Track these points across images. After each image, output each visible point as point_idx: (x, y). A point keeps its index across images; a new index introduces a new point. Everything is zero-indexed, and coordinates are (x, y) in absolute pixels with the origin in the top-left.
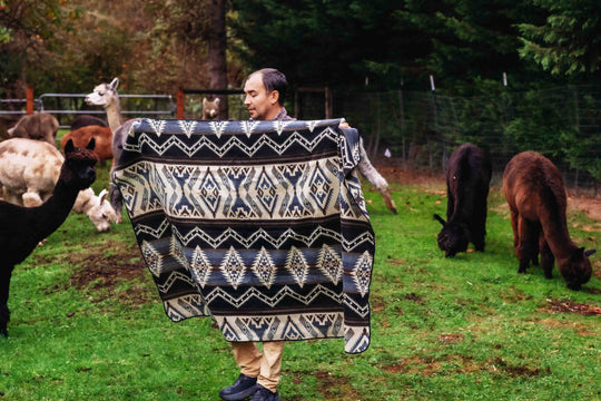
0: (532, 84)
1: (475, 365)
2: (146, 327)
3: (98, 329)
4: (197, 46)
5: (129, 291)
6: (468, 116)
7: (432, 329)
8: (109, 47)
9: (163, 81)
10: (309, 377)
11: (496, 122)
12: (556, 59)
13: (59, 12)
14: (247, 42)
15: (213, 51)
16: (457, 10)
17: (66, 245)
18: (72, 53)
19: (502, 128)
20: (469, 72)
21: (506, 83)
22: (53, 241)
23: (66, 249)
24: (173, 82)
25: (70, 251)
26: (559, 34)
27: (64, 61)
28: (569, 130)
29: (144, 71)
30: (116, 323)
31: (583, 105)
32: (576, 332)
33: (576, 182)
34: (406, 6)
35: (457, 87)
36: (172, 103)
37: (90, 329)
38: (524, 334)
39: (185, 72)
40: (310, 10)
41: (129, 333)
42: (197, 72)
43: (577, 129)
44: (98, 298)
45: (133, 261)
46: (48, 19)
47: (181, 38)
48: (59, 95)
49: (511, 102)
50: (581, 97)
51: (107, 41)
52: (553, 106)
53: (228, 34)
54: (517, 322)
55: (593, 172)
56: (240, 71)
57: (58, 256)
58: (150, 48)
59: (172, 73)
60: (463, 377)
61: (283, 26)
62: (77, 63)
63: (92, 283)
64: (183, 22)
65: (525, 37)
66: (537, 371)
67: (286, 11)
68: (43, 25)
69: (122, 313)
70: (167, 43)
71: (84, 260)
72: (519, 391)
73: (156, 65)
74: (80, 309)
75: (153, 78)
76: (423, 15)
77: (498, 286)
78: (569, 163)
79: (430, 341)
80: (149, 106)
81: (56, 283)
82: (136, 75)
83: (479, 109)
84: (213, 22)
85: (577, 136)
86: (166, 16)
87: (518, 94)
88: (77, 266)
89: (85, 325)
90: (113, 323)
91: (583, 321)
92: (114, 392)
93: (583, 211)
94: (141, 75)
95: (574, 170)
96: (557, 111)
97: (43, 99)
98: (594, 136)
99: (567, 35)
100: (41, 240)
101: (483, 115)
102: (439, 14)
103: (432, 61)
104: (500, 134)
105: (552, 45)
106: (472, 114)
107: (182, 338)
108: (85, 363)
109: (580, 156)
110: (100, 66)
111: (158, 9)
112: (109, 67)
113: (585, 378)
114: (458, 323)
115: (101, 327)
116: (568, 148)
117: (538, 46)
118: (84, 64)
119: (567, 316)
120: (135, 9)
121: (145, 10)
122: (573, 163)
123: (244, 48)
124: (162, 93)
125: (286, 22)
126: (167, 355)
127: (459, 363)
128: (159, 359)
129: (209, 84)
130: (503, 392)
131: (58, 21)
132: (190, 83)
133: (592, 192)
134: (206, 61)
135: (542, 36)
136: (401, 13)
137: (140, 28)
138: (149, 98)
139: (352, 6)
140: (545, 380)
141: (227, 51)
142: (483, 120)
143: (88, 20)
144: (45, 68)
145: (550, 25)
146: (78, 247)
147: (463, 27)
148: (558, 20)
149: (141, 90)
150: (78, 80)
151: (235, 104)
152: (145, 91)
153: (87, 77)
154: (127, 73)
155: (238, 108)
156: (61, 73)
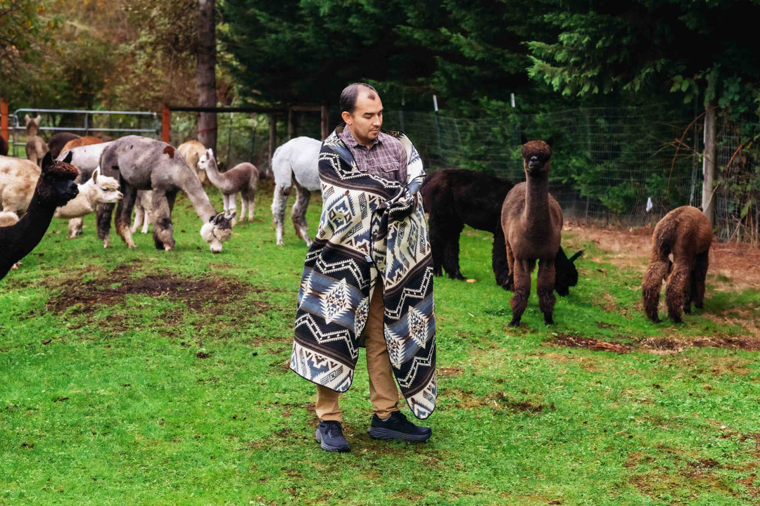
0: (541, 106)
1: (475, 400)
2: (127, 356)
3: (76, 357)
4: (185, 60)
5: (109, 318)
6: (473, 138)
8: (91, 60)
9: (147, 97)
10: (299, 410)
11: (503, 146)
12: (568, 80)
13: (37, 21)
14: (238, 57)
15: (201, 66)
16: (463, 26)
17: (43, 268)
18: (51, 65)
19: (508, 152)
20: (475, 92)
21: (513, 105)
22: (29, 264)
23: (42, 272)
24: (158, 99)
25: (47, 275)
26: (571, 53)
27: (41, 74)
28: (580, 155)
29: (128, 87)
30: (95, 352)
31: (595, 129)
32: (583, 367)
33: (587, 212)
34: (409, 21)
35: (461, 108)
36: (156, 121)
37: (68, 358)
38: (527, 368)
39: (171, 87)
40: (306, 23)
41: (109, 361)
42: (185, 89)
43: (588, 154)
44: (76, 325)
45: (114, 286)
46: (25, 29)
47: (168, 51)
48: (36, 110)
49: (519, 124)
50: (593, 121)
51: (88, 53)
52: (563, 130)
53: (218, 48)
54: (521, 356)
55: (604, 200)
56: (230, 88)
57: (34, 280)
58: (134, 62)
59: (157, 88)
60: (463, 412)
61: (277, 39)
62: (55, 76)
63: (70, 309)
64: (170, 34)
65: (535, 56)
66: (541, 407)
67: (280, 23)
68: (19, 35)
69: (102, 340)
70: (152, 57)
71: (62, 285)
72: (521, 427)
73: (140, 79)
74: (57, 336)
75: (137, 94)
76: (427, 31)
77: (502, 318)
78: (579, 191)
80: (132, 124)
81: (32, 308)
82: (119, 90)
83: (486, 133)
84: (202, 34)
85: (589, 161)
86: (152, 27)
87: (527, 116)
88: (54, 291)
89: (62, 352)
90: (92, 351)
91: (590, 356)
92: (92, 423)
93: (593, 241)
94: (124, 91)
95: (585, 198)
96: (568, 136)
97: (18, 114)
98: (606, 163)
99: (580, 54)
101: (489, 138)
102: (444, 30)
103: (436, 80)
104: (507, 159)
105: (564, 64)
106: (477, 138)
107: (166, 368)
108: (61, 392)
109: (590, 184)
110: (80, 80)
111: (140, 20)
112: (89, 82)
113: (591, 415)
114: (457, 356)
115: (80, 355)
116: (579, 175)
117: (548, 66)
118: (63, 77)
119: (573, 351)
120: (118, 20)
121: (129, 20)
122: (584, 191)
123: (235, 63)
124: (147, 110)
125: (280, 36)
126: (148, 385)
127: (459, 397)
128: (140, 389)
129: (197, 100)
130: (504, 428)
131: (36, 30)
132: (177, 100)
133: (603, 221)
134: (194, 76)
135: (553, 55)
136: (403, 27)
137: (124, 40)
138: (132, 115)
139: (351, 20)
140: (549, 416)
141: (217, 67)
142: (489, 143)
143: (68, 30)
144: (20, 81)
145: (561, 43)
146: (56, 271)
147: (469, 44)
148: (570, 38)
149: (124, 107)
150: (57, 95)
151: (224, 123)
152: (128, 107)
153: (66, 92)
154: (108, 88)
155: (228, 128)
156: (38, 86)
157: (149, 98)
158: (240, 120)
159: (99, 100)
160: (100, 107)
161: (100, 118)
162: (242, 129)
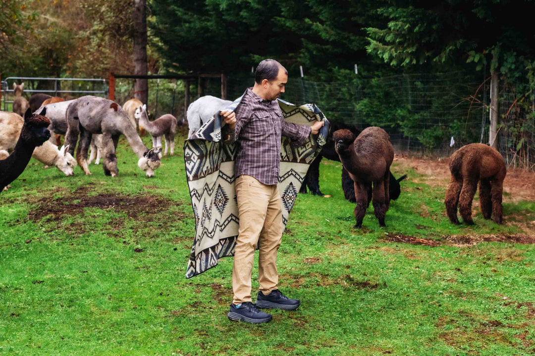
0: (376, 73)
1: (330, 280)
2: (85, 251)
3: (49, 252)
4: (125, 42)
5: (72, 225)
6: (328, 96)
7: (299, 254)
8: (59, 42)
9: (99, 68)
10: (207, 288)
11: (350, 101)
12: (394, 54)
13: (20, 15)
14: (162, 40)
15: (136, 46)
16: (321, 17)
17: (25, 190)
18: (30, 46)
19: (353, 106)
20: (329, 63)
21: (356, 72)
22: (16, 186)
23: (25, 193)
24: (106, 69)
25: (28, 195)
26: (396, 36)
27: (24, 53)
28: (403, 107)
29: (85, 61)
30: (63, 248)
31: (414, 89)
32: (406, 256)
33: (408, 147)
34: (283, 14)
35: (320, 75)
36: (105, 85)
37: (43, 253)
38: (367, 258)
39: (115, 62)
40: (210, 16)
41: (72, 255)
42: (125, 63)
43: (409, 107)
44: (49, 229)
45: (75, 202)
46: (12, 21)
47: (113, 36)
48: (21, 78)
49: (360, 86)
50: (412, 83)
51: (56, 38)
52: (391, 90)
53: (149, 33)
54: (362, 249)
55: (421, 139)
56: (157, 61)
57: (20, 198)
58: (89, 44)
59: (105, 62)
60: (322, 289)
61: (189, 27)
62: (33, 54)
63: (44, 218)
64: (115, 24)
65: (372, 38)
66: (377, 285)
67: (192, 16)
68: (8, 25)
69: (67, 240)
70: (102, 40)
71: (39, 201)
72: (363, 299)
73: (94, 56)
74: (36, 237)
75: (91, 66)
76: (295, 20)
77: (349, 222)
78: (403, 132)
79: (297, 263)
80: (88, 87)
81: (17, 218)
82: (78, 63)
83: (338, 92)
84: (137, 24)
85: (409, 112)
86: (101, 19)
87: (366, 80)
88: (34, 205)
89: (39, 249)
90: (60, 248)
91: (411, 249)
92: (60, 299)
93: (413, 168)
94: (82, 64)
95: (407, 138)
96: (395, 94)
97: (7, 81)
98: (422, 113)
99: (403, 36)
100: (6, 185)
101: (339, 96)
102: (307, 20)
103: (302, 55)
104: (352, 110)
105: (392, 43)
106: (331, 96)
107: (113, 260)
108: (39, 277)
109: (410, 128)
110: (51, 56)
111: (93, 14)
112: (58, 58)
113: (412, 290)
114: (318, 249)
115: (52, 251)
116: (403, 121)
117: (381, 45)
118: (39, 55)
119: (400, 245)
120: (78, 14)
121: (85, 15)
122: (406, 132)
123: (160, 44)
124: (98, 77)
125: (192, 25)
126: (100, 271)
127: (319, 278)
128: (94, 274)
129: (134, 70)
130: (351, 300)
131: (20, 22)
132: (120, 70)
133: (420, 154)
134: (132, 53)
135: (384, 37)
136: (279, 18)
137: (82, 28)
138: (88, 81)
139: (242, 13)
140: (382, 292)
141: (148, 47)
142: (339, 99)
143: (42, 21)
144: (9, 58)
145: (390, 29)
146: (35, 191)
147: (325, 30)
148: (396, 25)
149: (82, 75)
150: (35, 67)
151: (153, 86)
152: (85, 76)
153: (41, 65)
154: (71, 62)
155: (156, 90)
156: (22, 61)
157: (100, 69)
158: (164, 84)
159: (65, 71)
160: (65, 76)
161: (65, 83)
162: (166, 90)
